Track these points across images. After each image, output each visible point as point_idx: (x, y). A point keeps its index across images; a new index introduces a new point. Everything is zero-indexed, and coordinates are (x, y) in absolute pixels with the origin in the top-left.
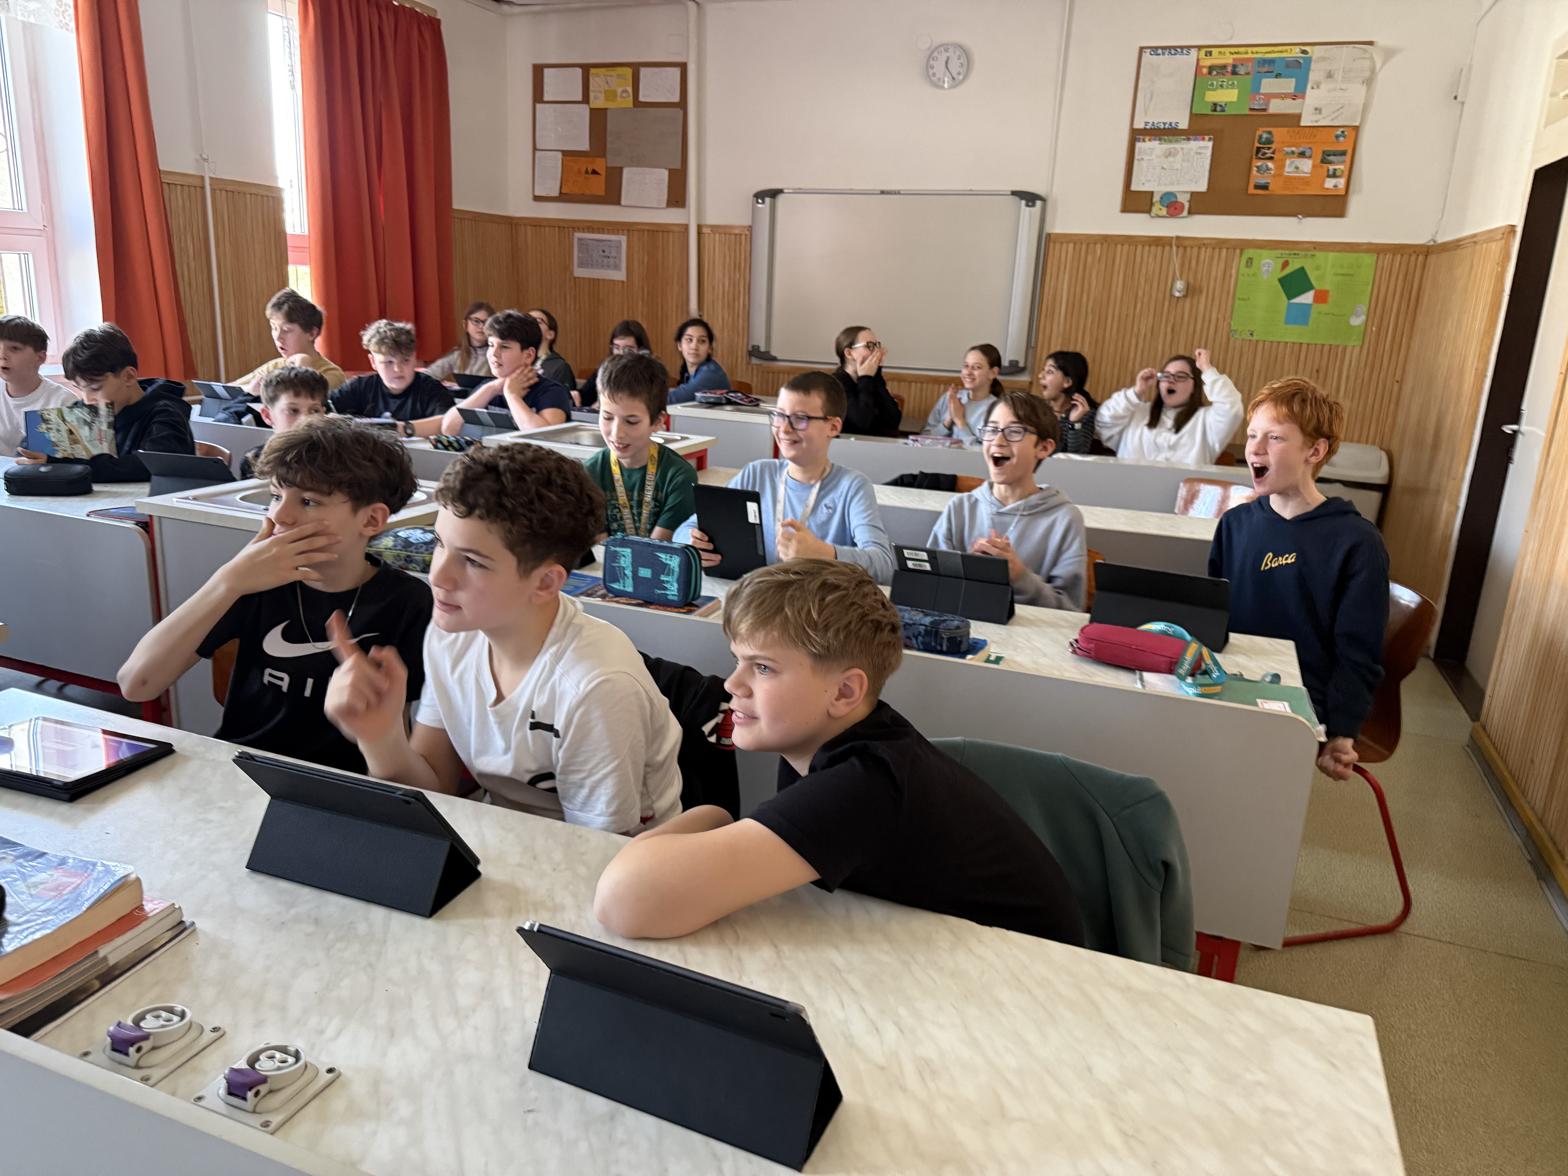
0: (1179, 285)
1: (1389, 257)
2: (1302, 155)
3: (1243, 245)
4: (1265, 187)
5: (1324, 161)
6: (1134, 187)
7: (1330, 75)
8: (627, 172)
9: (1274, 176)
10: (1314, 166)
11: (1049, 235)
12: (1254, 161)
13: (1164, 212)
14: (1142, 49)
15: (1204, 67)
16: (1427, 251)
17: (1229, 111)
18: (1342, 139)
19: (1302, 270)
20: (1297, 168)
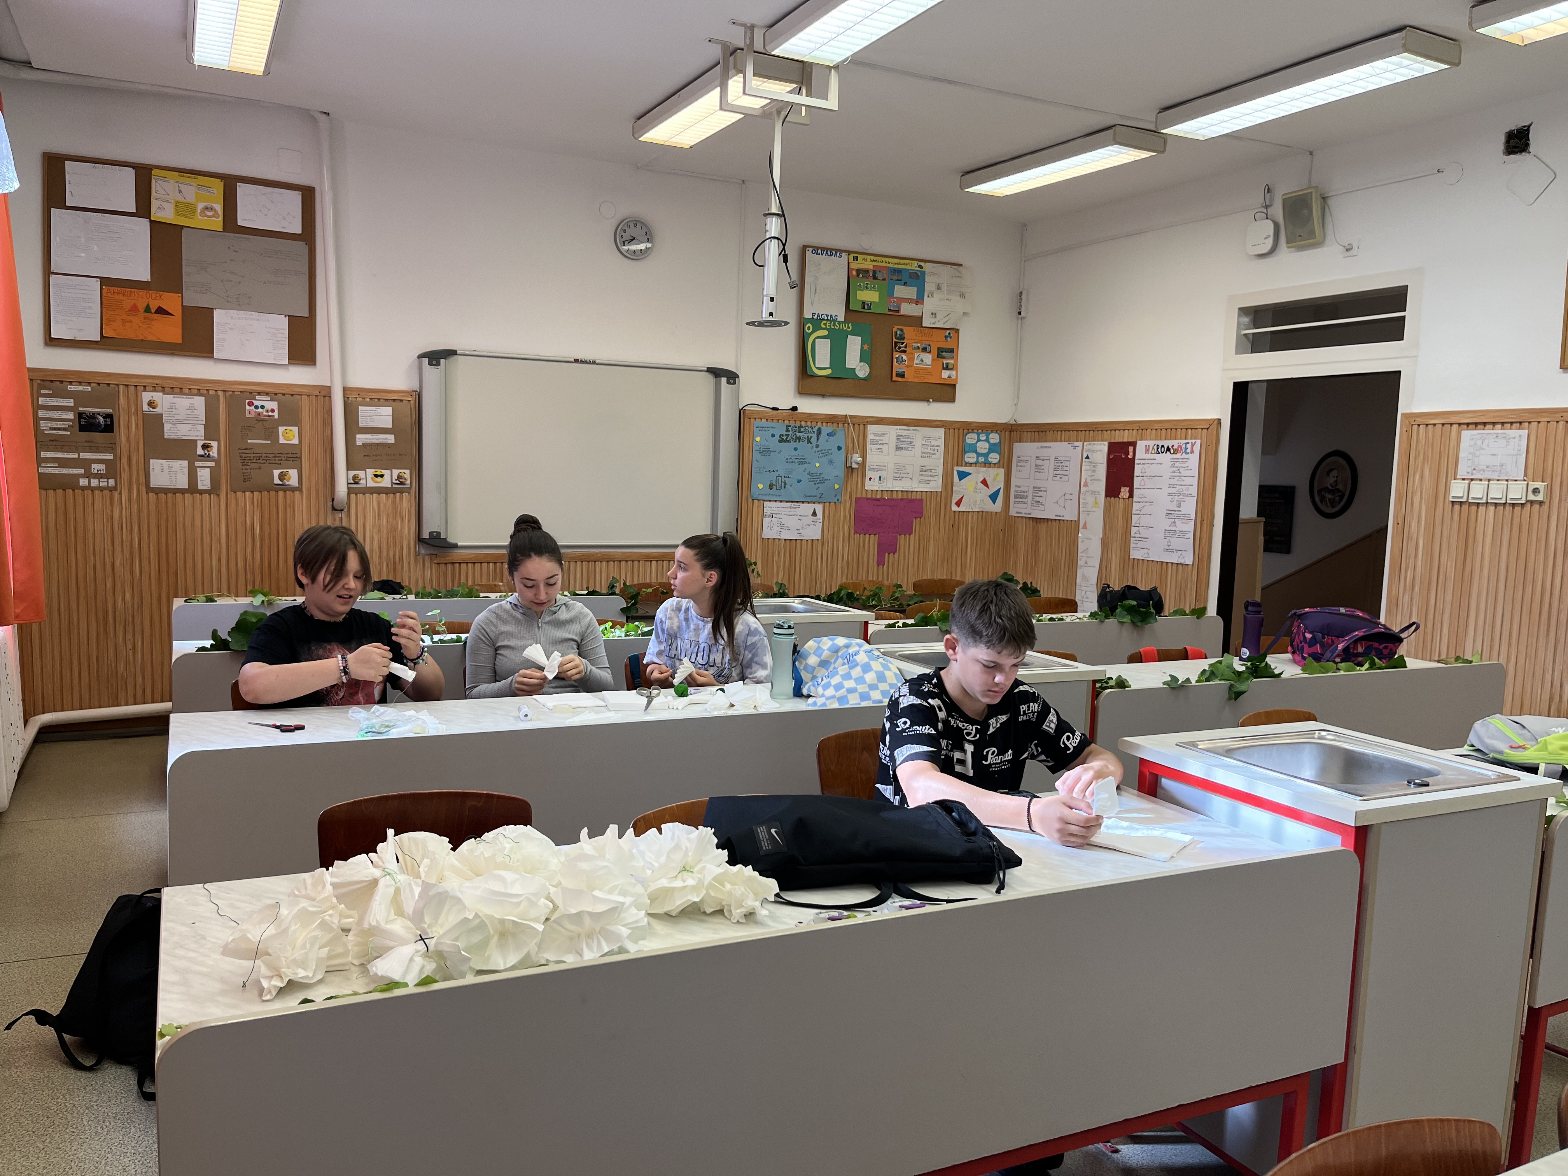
0: (857, 457)
2: (924, 350)
4: (903, 375)
5: (939, 356)
7: (939, 288)
8: (218, 315)
9: (907, 366)
10: (933, 360)
11: (744, 410)
12: (894, 353)
14: (805, 248)
15: (853, 269)
16: (1010, 429)
17: (874, 309)
18: (949, 339)
20: (922, 361)
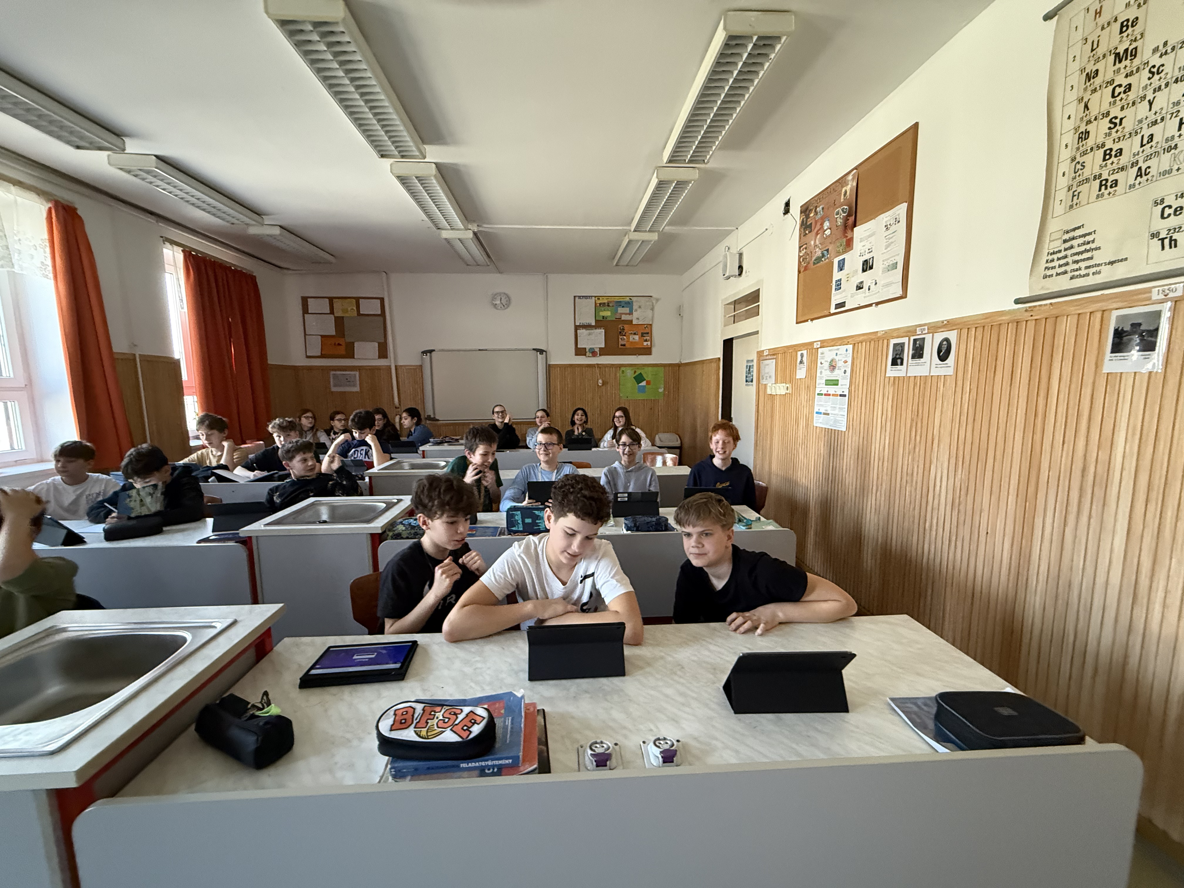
0: (600, 381)
1: (667, 368)
2: (635, 334)
3: (621, 366)
4: (624, 345)
5: (642, 336)
6: (579, 346)
7: (640, 307)
8: (356, 344)
9: (627, 341)
10: (639, 338)
11: (549, 365)
12: (619, 336)
13: (591, 355)
14: (575, 297)
15: (598, 303)
16: (679, 365)
17: (609, 319)
18: (647, 328)
19: (641, 373)
20: (634, 339)
